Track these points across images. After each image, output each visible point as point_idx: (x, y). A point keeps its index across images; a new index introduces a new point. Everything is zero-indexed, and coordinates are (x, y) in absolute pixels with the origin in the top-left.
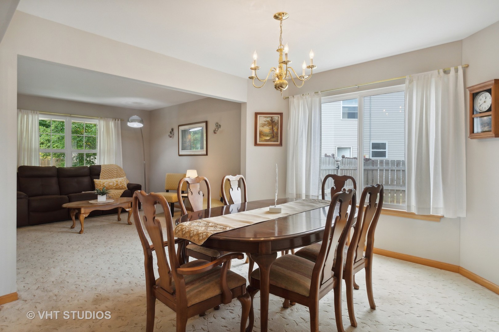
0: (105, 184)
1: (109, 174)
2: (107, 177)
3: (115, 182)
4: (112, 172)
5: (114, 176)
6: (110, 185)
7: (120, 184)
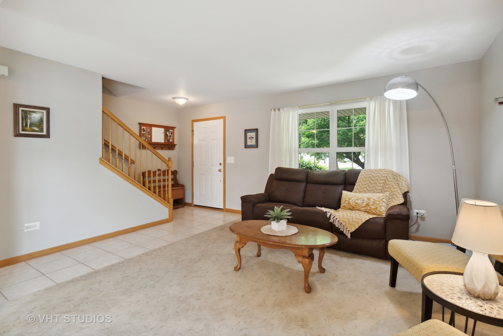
0: (350, 201)
1: (370, 184)
2: (365, 189)
3: (366, 199)
4: (376, 181)
5: (377, 188)
6: (356, 203)
7: (373, 205)
